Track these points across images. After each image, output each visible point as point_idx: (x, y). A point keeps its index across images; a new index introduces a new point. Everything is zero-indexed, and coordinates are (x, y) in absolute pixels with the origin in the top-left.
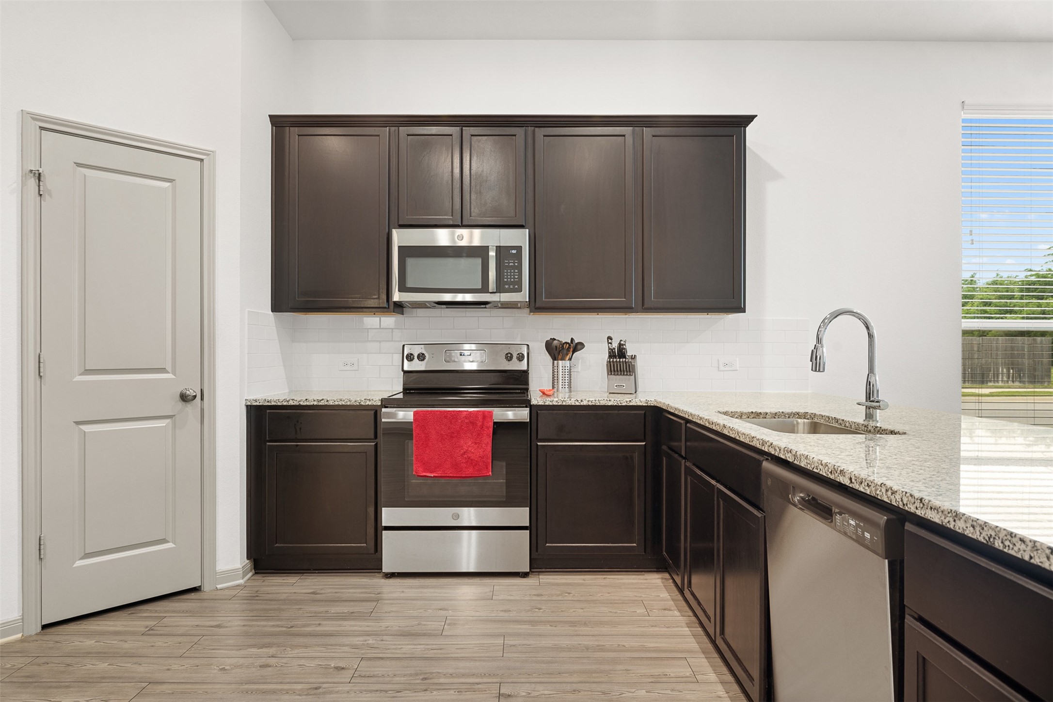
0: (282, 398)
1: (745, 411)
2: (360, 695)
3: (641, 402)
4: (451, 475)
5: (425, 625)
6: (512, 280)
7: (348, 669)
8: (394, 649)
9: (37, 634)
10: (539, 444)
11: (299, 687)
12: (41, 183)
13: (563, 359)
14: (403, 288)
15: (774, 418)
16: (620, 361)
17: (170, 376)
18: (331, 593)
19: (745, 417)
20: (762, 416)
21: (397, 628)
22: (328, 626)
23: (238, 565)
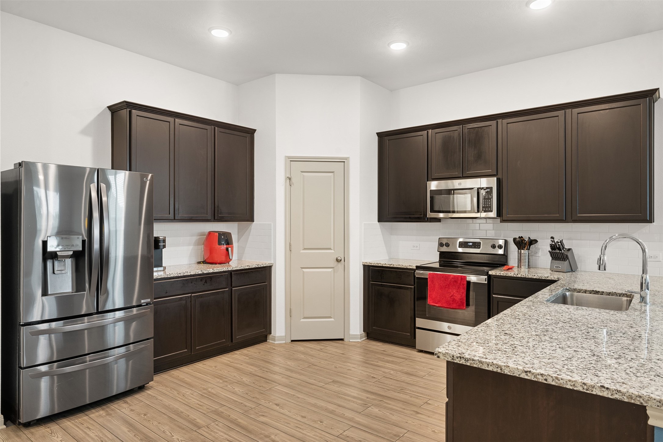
0: (376, 263)
1: (588, 289)
2: (375, 387)
3: (555, 278)
4: (445, 306)
5: (418, 372)
6: (487, 205)
7: (376, 378)
8: (399, 377)
9: (289, 343)
10: (493, 296)
11: (356, 379)
12: (291, 181)
13: (524, 249)
14: (432, 211)
15: (609, 295)
16: (559, 252)
17: (333, 251)
18: (391, 352)
19: (588, 293)
20: (600, 293)
21: (406, 371)
22: (380, 363)
23: (358, 333)
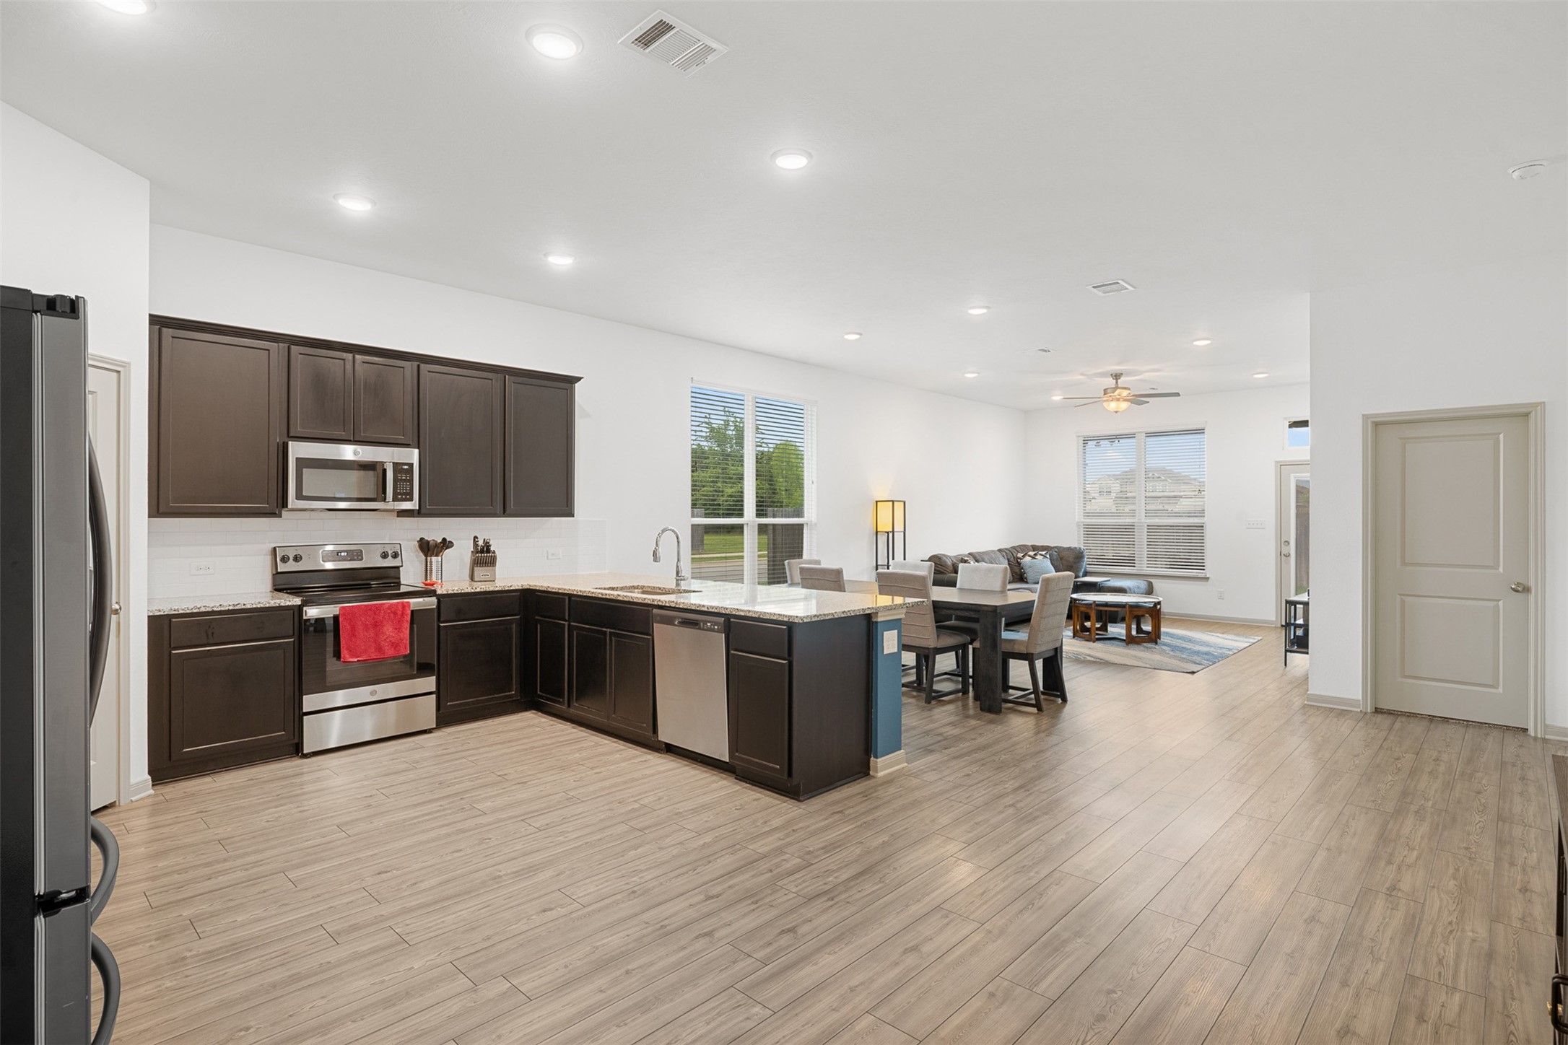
4: (375, 657)
6: (405, 491)
10: (441, 625)
13: (437, 556)
14: (300, 496)
16: (484, 555)
23: (146, 776)
